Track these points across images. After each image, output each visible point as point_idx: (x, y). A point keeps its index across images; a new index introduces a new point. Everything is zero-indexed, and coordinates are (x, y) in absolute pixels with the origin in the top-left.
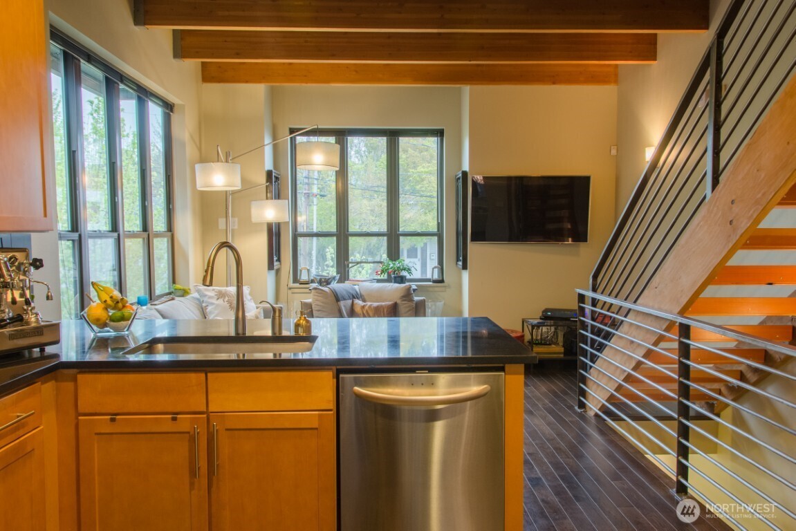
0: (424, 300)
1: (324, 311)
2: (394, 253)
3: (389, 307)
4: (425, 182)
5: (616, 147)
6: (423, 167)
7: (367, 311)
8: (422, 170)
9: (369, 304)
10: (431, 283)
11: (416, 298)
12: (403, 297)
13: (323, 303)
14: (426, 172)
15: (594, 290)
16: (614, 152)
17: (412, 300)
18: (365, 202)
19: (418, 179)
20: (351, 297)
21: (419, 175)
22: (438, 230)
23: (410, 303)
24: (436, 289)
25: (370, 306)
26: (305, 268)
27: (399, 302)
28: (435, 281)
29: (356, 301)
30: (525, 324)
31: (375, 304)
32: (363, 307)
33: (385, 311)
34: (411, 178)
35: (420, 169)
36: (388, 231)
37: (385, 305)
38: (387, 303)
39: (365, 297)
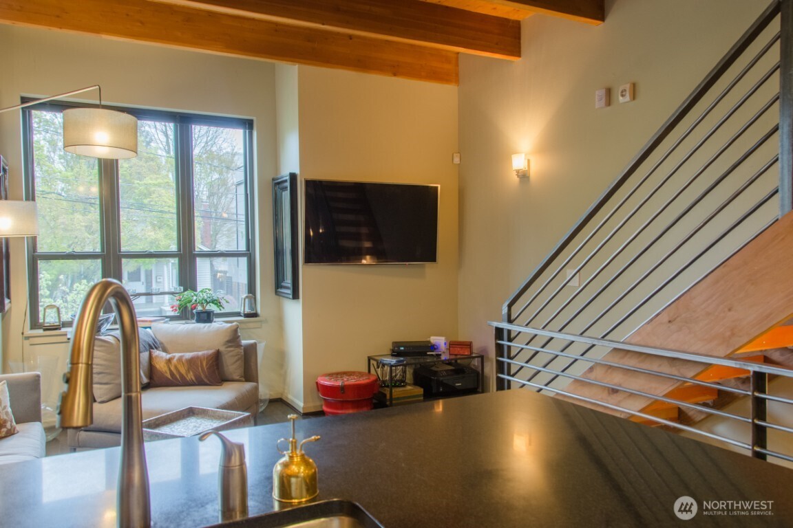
0: (255, 344)
1: (109, 374)
2: (187, 279)
3: (209, 358)
4: (154, 196)
5: (459, 155)
6: (151, 179)
7: (176, 367)
8: (150, 182)
9: (177, 355)
10: (242, 318)
11: (244, 342)
12: (229, 341)
13: (106, 360)
14: (155, 185)
15: (510, 321)
16: (457, 160)
17: (239, 346)
18: (78, 216)
19: (145, 191)
20: (147, 347)
21: (146, 188)
22: (248, 249)
23: (237, 350)
24: (251, 325)
25: (180, 359)
26: (51, 307)
27: (222, 349)
28: (247, 316)
29: (156, 353)
30: (372, 362)
31: (188, 355)
32: (169, 361)
33: (204, 364)
34: (136, 191)
35: (148, 180)
36: (179, 250)
37: (203, 355)
38: (205, 352)
39: (166, 345)
